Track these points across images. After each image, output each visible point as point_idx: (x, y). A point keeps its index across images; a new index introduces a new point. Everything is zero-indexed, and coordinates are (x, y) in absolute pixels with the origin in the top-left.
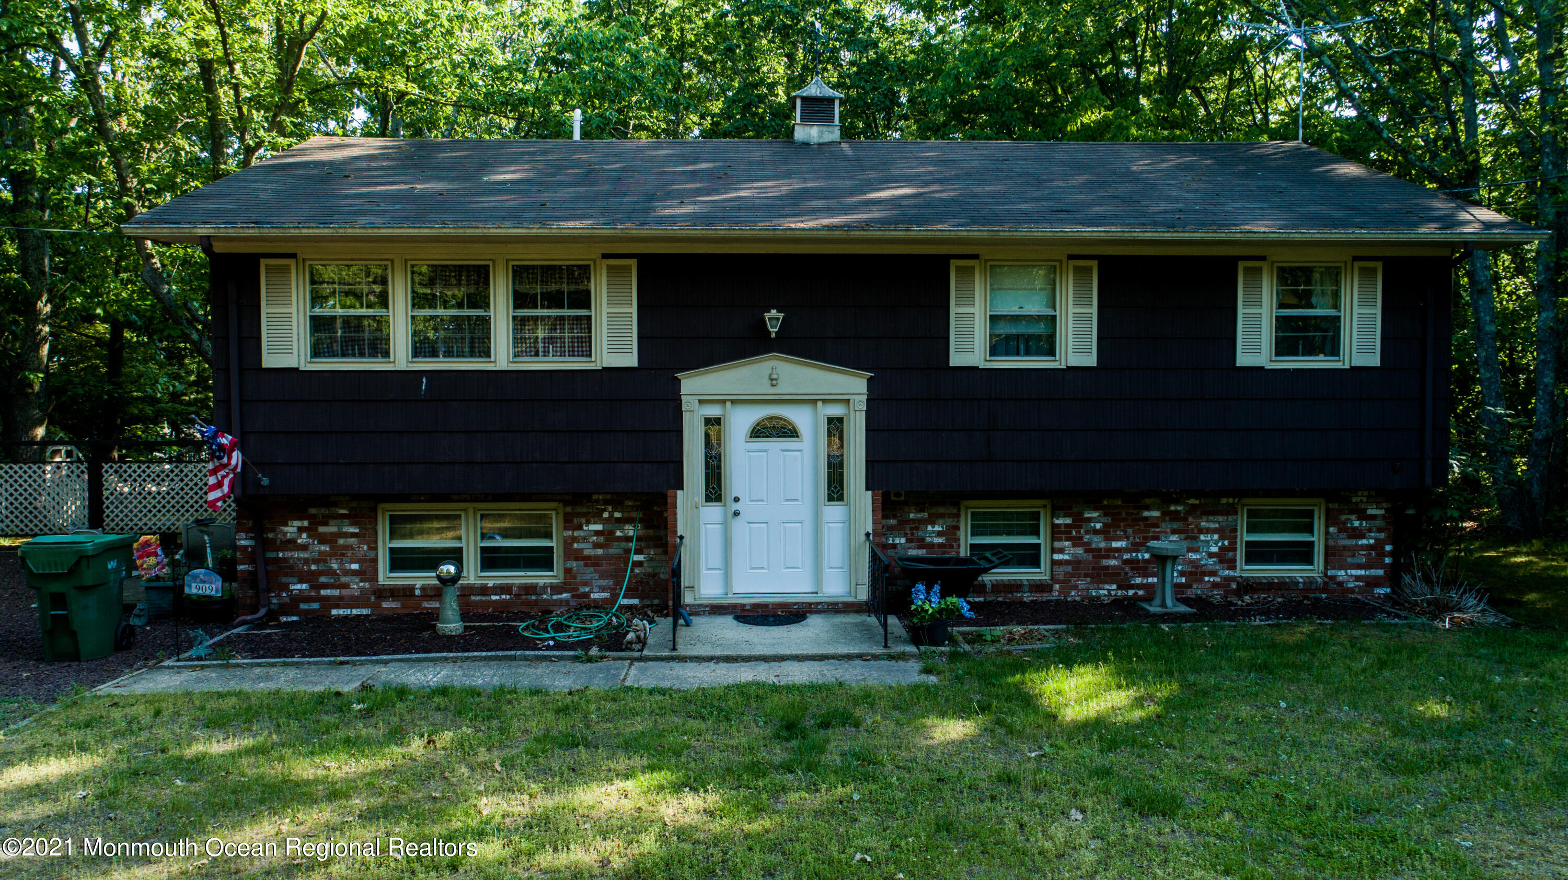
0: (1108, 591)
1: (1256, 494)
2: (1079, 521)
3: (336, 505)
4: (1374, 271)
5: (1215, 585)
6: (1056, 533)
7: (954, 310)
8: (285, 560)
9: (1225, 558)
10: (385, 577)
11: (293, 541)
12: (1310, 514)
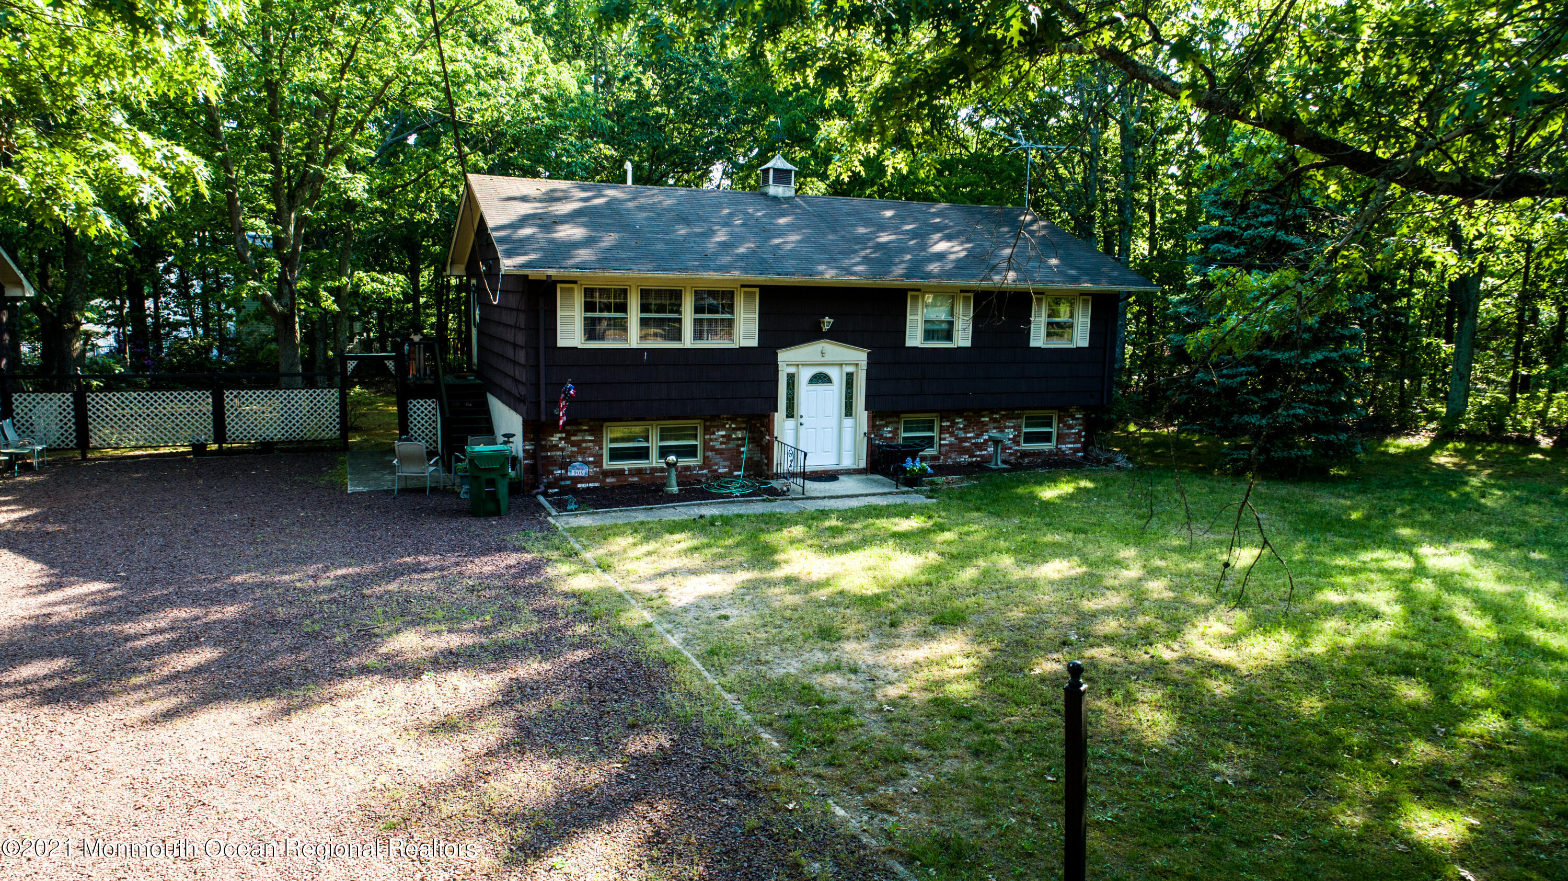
0: (965, 459)
1: (1030, 409)
2: (954, 424)
3: (581, 424)
4: (1087, 301)
5: (1011, 454)
6: (942, 430)
7: (909, 317)
8: (552, 456)
9: (1015, 441)
10: (608, 465)
11: (556, 446)
12: (1051, 418)
